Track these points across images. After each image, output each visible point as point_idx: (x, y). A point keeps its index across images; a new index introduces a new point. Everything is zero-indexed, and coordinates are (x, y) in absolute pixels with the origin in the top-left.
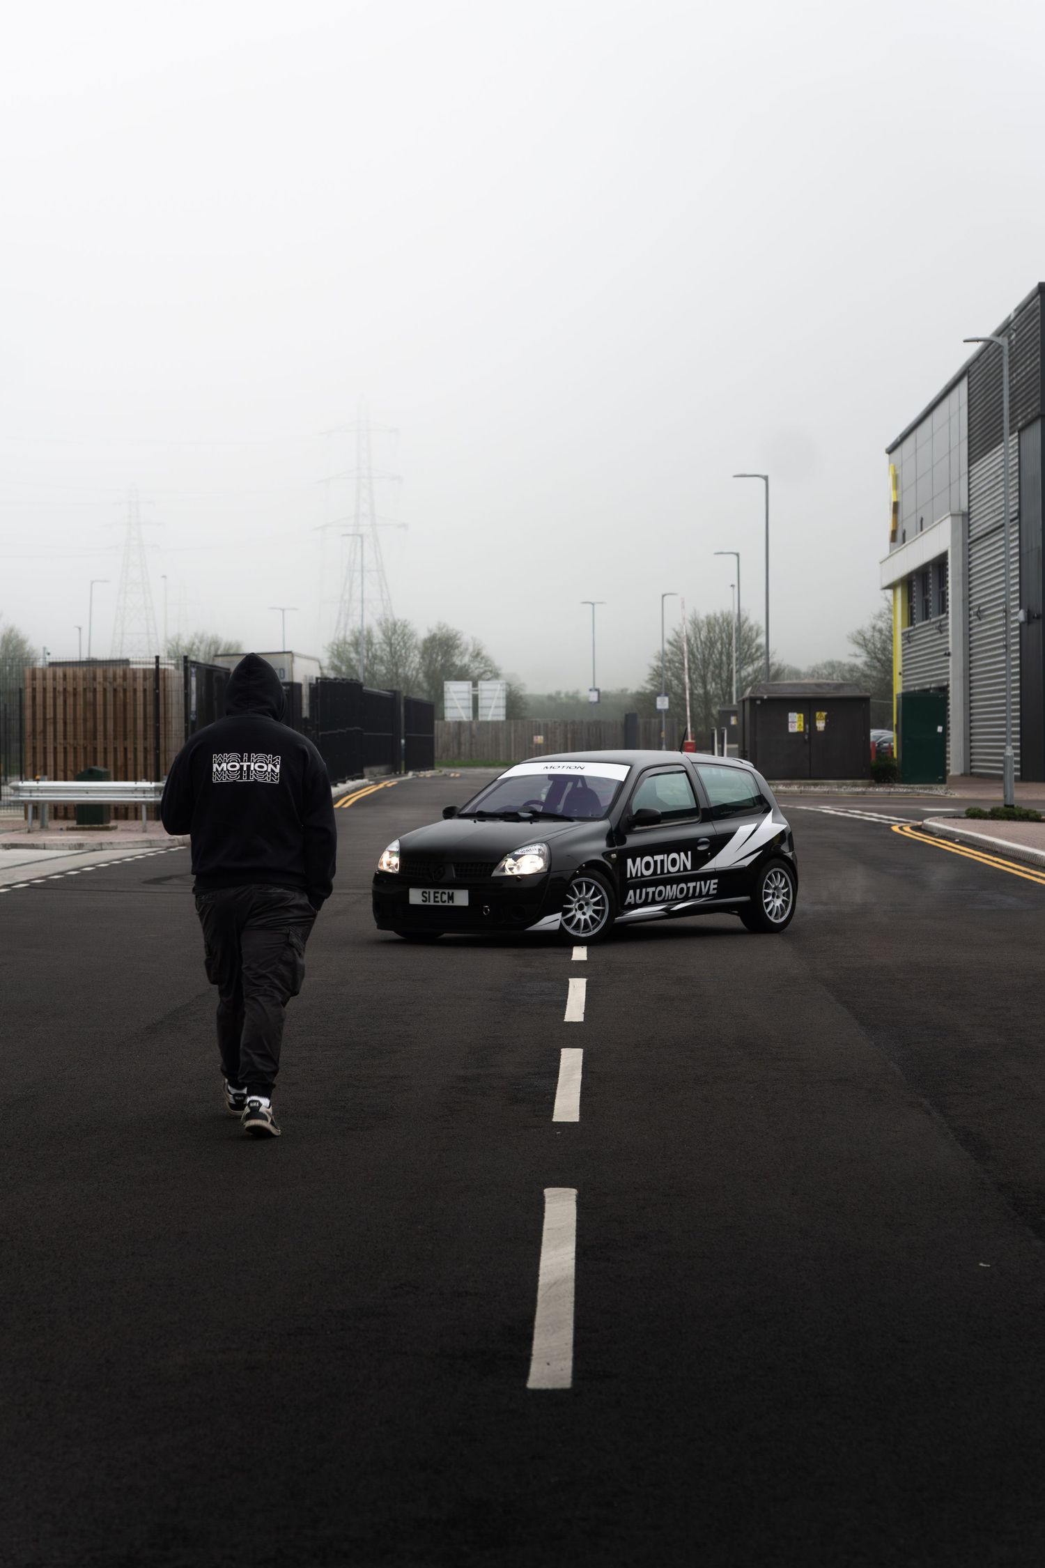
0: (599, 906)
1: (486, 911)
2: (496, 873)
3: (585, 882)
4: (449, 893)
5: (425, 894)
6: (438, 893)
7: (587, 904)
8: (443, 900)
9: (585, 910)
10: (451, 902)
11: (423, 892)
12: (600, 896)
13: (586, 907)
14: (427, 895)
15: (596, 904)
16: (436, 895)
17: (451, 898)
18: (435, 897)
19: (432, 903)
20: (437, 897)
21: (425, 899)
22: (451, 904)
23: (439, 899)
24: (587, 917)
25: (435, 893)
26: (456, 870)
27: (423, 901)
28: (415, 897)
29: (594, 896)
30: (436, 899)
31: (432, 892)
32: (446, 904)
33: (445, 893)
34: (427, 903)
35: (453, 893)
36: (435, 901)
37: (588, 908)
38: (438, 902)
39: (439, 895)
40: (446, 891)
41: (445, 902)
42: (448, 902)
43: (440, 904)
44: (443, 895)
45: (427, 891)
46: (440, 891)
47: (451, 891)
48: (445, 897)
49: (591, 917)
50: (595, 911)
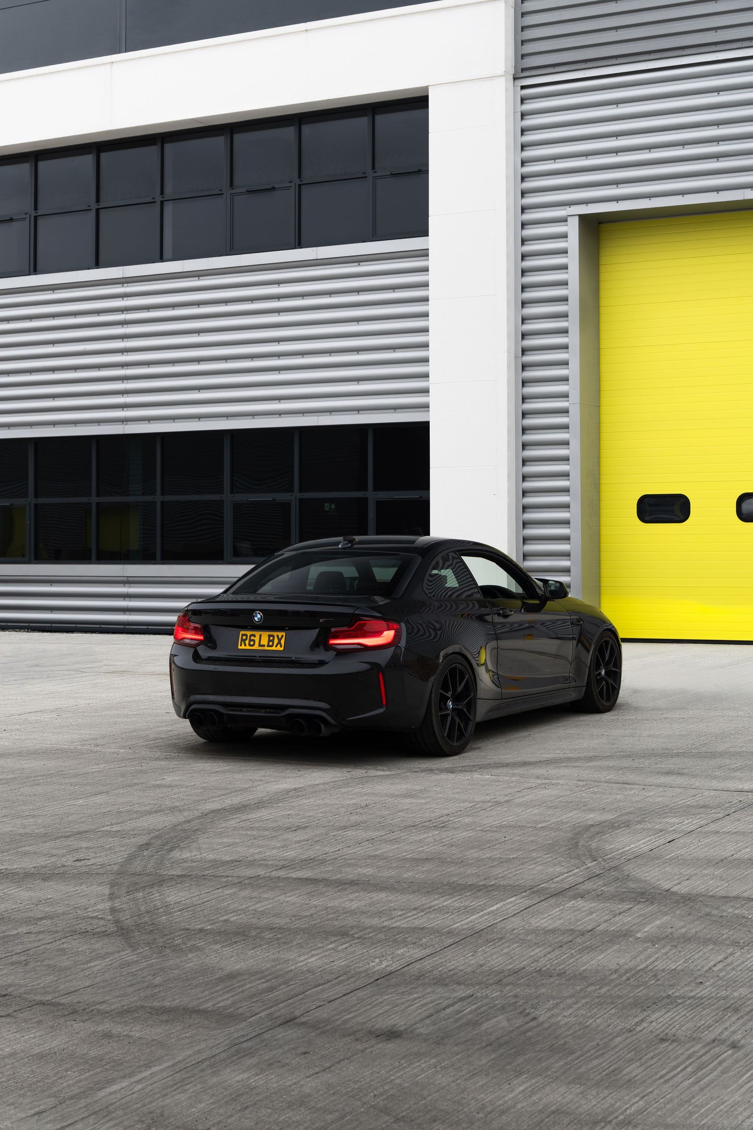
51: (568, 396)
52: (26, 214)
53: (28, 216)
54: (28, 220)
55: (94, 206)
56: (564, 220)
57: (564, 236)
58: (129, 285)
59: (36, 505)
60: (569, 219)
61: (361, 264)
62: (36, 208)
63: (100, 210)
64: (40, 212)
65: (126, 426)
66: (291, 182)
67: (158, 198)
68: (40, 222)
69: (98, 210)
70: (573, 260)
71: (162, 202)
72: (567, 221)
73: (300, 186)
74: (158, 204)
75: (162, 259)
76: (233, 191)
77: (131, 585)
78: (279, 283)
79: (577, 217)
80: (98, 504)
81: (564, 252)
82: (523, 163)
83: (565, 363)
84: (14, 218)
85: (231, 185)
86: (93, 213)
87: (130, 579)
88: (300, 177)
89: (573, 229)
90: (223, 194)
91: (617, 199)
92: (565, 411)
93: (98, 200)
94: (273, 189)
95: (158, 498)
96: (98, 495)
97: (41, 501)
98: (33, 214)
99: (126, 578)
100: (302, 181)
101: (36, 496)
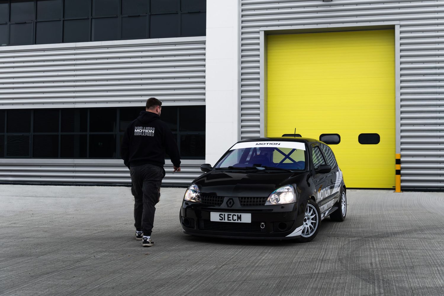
0: (313, 220)
1: (263, 226)
2: (267, 204)
3: (309, 206)
4: (238, 215)
5: (221, 216)
6: (231, 215)
7: (308, 219)
8: (234, 219)
9: (307, 222)
10: (239, 220)
11: (220, 215)
12: (315, 215)
13: (307, 220)
14: (223, 216)
15: (312, 219)
16: (229, 216)
17: (239, 218)
18: (228, 217)
19: (226, 221)
20: (230, 217)
21: (221, 218)
22: (239, 221)
23: (231, 219)
24: (308, 226)
25: (228, 215)
26: (241, 202)
27: (220, 219)
28: (215, 217)
29: (312, 215)
30: (229, 219)
31: (226, 214)
32: (236, 221)
33: (235, 215)
34: (223, 221)
35: (240, 215)
36: (228, 220)
37: (308, 221)
38: (231, 220)
39: (231, 216)
40: (236, 214)
41: (235, 220)
42: (238, 220)
43: (232, 221)
44: (234, 216)
45: (223, 213)
46: (232, 214)
47: (239, 214)
48: (235, 218)
49: (310, 226)
50: (312, 223)
51: (259, 97)
52: (32, 21)
53: (33, 22)
54: (33, 23)
55: (62, 19)
56: (258, 32)
57: (258, 38)
58: (78, 50)
59: (34, 135)
60: (260, 32)
61: (176, 45)
62: (36, 19)
63: (65, 21)
64: (38, 20)
65: (75, 105)
66: (146, 14)
67: (90, 17)
68: (38, 24)
69: (64, 21)
70: (262, 47)
71: (92, 19)
72: (259, 33)
73: (150, 15)
74: (90, 19)
75: (91, 41)
76: (123, 16)
77: (77, 167)
78: (142, 51)
79: (263, 32)
80: (61, 135)
81: (258, 44)
82: (242, 11)
83: (259, 85)
84: (27, 22)
85: (121, 14)
86: (62, 22)
87: (76, 164)
88: (150, 12)
89: (262, 36)
90: (118, 17)
91: (279, 25)
92: (258, 103)
93: (64, 17)
94: (139, 16)
95: (88, 133)
96: (62, 132)
97: (36, 134)
98: (35, 21)
99: (74, 164)
100: (151, 13)
101: (34, 132)
